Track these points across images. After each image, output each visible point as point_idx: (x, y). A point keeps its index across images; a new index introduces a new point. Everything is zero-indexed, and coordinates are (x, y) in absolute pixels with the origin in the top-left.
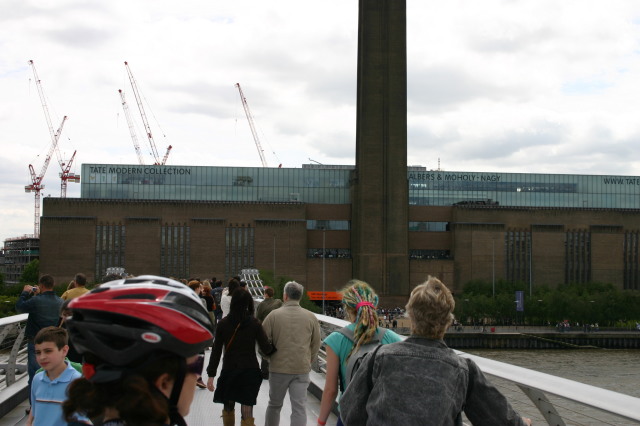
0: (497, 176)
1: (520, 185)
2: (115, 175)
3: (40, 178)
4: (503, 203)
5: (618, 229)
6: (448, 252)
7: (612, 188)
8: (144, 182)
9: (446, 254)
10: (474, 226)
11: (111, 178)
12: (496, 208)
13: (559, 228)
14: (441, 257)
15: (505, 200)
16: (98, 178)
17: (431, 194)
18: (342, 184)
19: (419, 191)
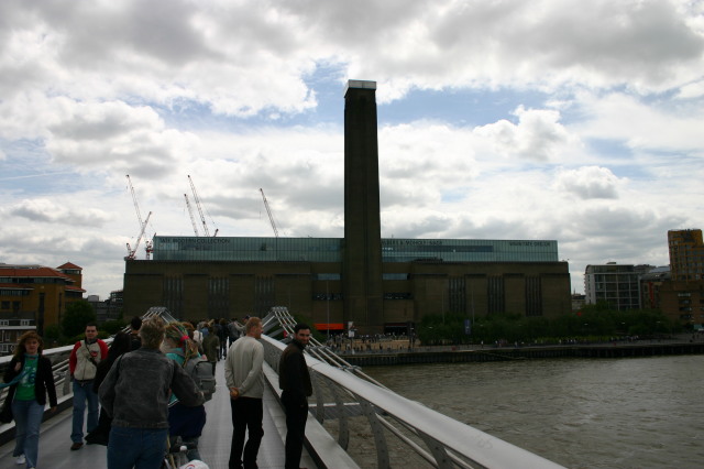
0: (440, 241)
1: (456, 247)
2: (177, 244)
3: (134, 252)
4: (445, 260)
5: (521, 275)
6: (409, 294)
7: (516, 248)
8: (197, 249)
9: (408, 296)
10: (427, 276)
11: (174, 247)
12: (441, 263)
13: (483, 276)
14: (404, 298)
15: (447, 257)
16: (165, 246)
17: (396, 255)
18: (336, 248)
19: (387, 253)
